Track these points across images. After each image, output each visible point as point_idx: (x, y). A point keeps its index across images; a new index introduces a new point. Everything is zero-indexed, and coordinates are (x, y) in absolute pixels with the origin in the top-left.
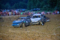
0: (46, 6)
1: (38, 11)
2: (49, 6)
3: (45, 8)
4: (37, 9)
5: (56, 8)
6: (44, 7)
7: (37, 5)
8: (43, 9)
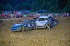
0: (53, 7)
4: (44, 10)
6: (51, 8)
8: (50, 10)
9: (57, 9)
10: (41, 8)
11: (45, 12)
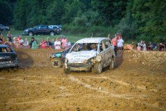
0: (84, 17)
1: (52, 34)
2: (97, 18)
3: (80, 23)
4: (51, 27)
5: (123, 25)
6: (76, 19)
7: (50, 11)
8: (73, 27)
9: (97, 25)
10: (44, 17)
11: (56, 33)
